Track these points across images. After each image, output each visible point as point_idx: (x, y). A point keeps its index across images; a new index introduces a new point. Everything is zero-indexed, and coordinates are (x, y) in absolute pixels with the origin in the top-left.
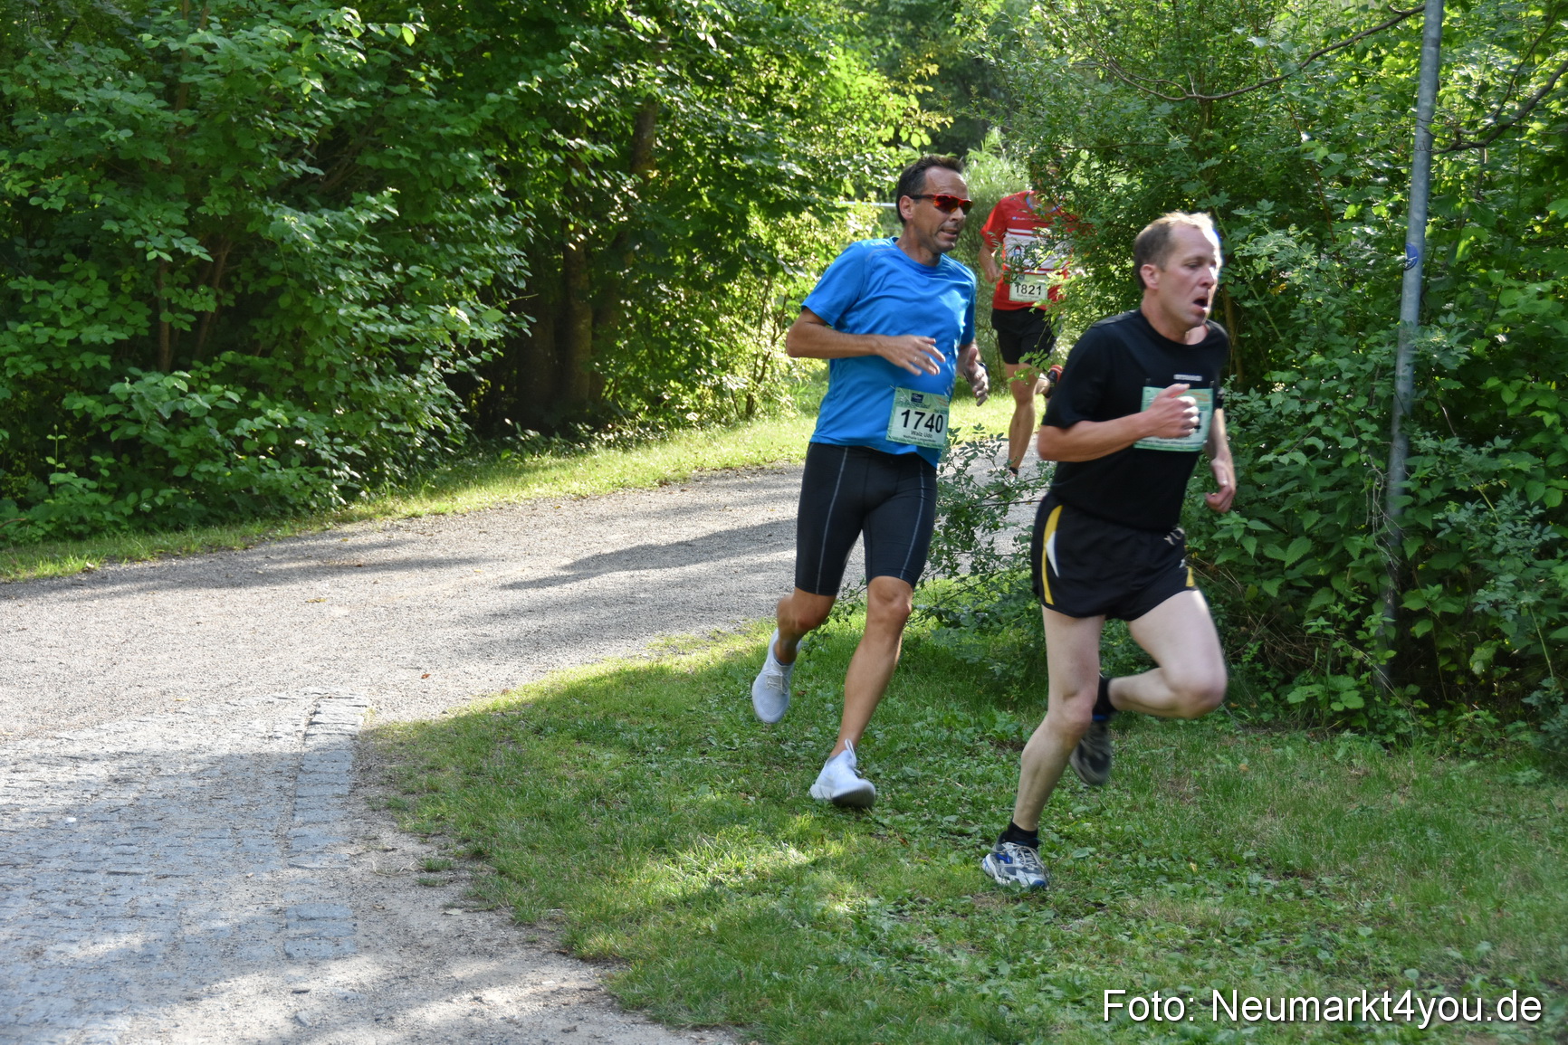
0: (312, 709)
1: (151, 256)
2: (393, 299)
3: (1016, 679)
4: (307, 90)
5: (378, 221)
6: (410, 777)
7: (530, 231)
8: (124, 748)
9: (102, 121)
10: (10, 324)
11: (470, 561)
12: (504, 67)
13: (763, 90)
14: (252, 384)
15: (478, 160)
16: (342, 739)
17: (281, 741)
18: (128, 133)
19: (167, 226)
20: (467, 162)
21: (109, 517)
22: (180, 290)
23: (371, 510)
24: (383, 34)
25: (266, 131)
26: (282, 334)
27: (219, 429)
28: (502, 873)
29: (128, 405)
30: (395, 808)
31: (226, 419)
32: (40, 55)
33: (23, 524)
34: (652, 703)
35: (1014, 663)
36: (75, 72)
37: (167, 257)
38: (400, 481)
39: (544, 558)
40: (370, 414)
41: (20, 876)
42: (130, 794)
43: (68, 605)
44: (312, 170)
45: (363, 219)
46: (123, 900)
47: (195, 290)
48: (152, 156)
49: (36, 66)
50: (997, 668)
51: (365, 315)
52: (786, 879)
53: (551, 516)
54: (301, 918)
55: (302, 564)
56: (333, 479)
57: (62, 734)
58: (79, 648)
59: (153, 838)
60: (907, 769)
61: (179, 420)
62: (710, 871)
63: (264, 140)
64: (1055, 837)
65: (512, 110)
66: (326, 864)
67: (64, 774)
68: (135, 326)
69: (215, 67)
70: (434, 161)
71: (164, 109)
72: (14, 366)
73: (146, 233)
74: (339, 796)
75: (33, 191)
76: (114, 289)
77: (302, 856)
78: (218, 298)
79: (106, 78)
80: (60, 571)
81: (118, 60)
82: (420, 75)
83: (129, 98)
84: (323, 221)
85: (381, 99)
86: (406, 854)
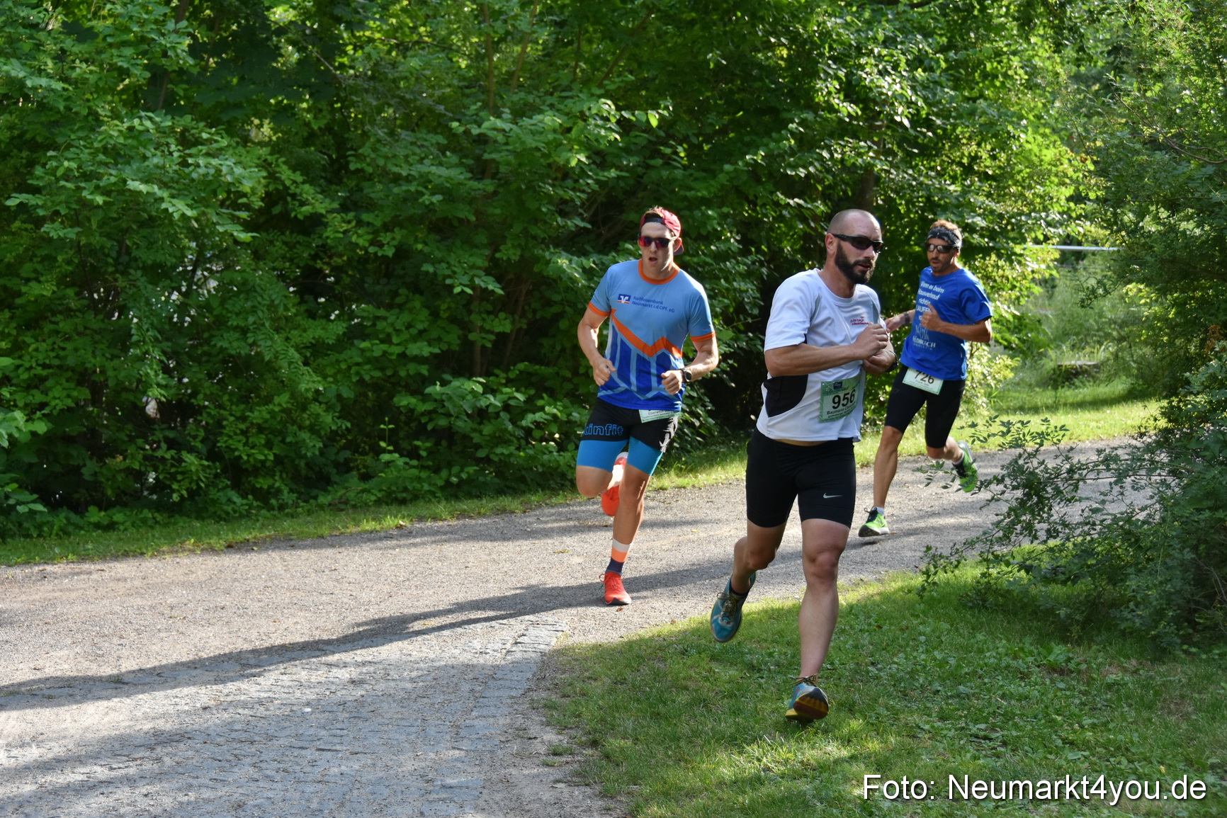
0: (523, 632)
1: (457, 290)
3: (1077, 621)
4: (573, 163)
6: (570, 684)
7: (764, 270)
8: (369, 658)
9: (420, 189)
10: (356, 342)
11: (695, 522)
12: (739, 145)
13: (965, 161)
14: (540, 388)
15: (715, 215)
16: (533, 655)
17: (488, 656)
18: (439, 197)
19: (473, 267)
20: (709, 216)
21: (426, 487)
22: (484, 316)
24: (634, 119)
25: (547, 194)
26: (563, 350)
27: (511, 420)
28: (607, 757)
29: (441, 402)
30: (551, 707)
31: (515, 413)
32: (379, 141)
33: (363, 491)
34: (781, 634)
35: (1078, 609)
36: (401, 152)
37: (469, 291)
41: (253, 750)
42: (360, 692)
43: (375, 552)
44: (582, 224)
46: (317, 770)
47: (497, 316)
48: (461, 215)
49: (375, 150)
50: (1062, 612)
52: (823, 768)
54: (443, 786)
55: (562, 524)
57: (329, 647)
58: (370, 584)
59: (361, 724)
60: (961, 688)
61: (482, 415)
62: (764, 760)
63: (545, 202)
64: (1059, 742)
65: (745, 177)
66: (480, 747)
67: (319, 676)
68: (449, 344)
69: (510, 147)
71: (470, 179)
72: (358, 373)
73: (454, 273)
74: (513, 697)
75: (372, 243)
76: (435, 314)
77: (465, 741)
78: (513, 323)
79: (426, 157)
80: (378, 527)
81: (438, 144)
82: (668, 151)
83: (443, 171)
84: (589, 263)
85: (640, 170)
86: (543, 742)
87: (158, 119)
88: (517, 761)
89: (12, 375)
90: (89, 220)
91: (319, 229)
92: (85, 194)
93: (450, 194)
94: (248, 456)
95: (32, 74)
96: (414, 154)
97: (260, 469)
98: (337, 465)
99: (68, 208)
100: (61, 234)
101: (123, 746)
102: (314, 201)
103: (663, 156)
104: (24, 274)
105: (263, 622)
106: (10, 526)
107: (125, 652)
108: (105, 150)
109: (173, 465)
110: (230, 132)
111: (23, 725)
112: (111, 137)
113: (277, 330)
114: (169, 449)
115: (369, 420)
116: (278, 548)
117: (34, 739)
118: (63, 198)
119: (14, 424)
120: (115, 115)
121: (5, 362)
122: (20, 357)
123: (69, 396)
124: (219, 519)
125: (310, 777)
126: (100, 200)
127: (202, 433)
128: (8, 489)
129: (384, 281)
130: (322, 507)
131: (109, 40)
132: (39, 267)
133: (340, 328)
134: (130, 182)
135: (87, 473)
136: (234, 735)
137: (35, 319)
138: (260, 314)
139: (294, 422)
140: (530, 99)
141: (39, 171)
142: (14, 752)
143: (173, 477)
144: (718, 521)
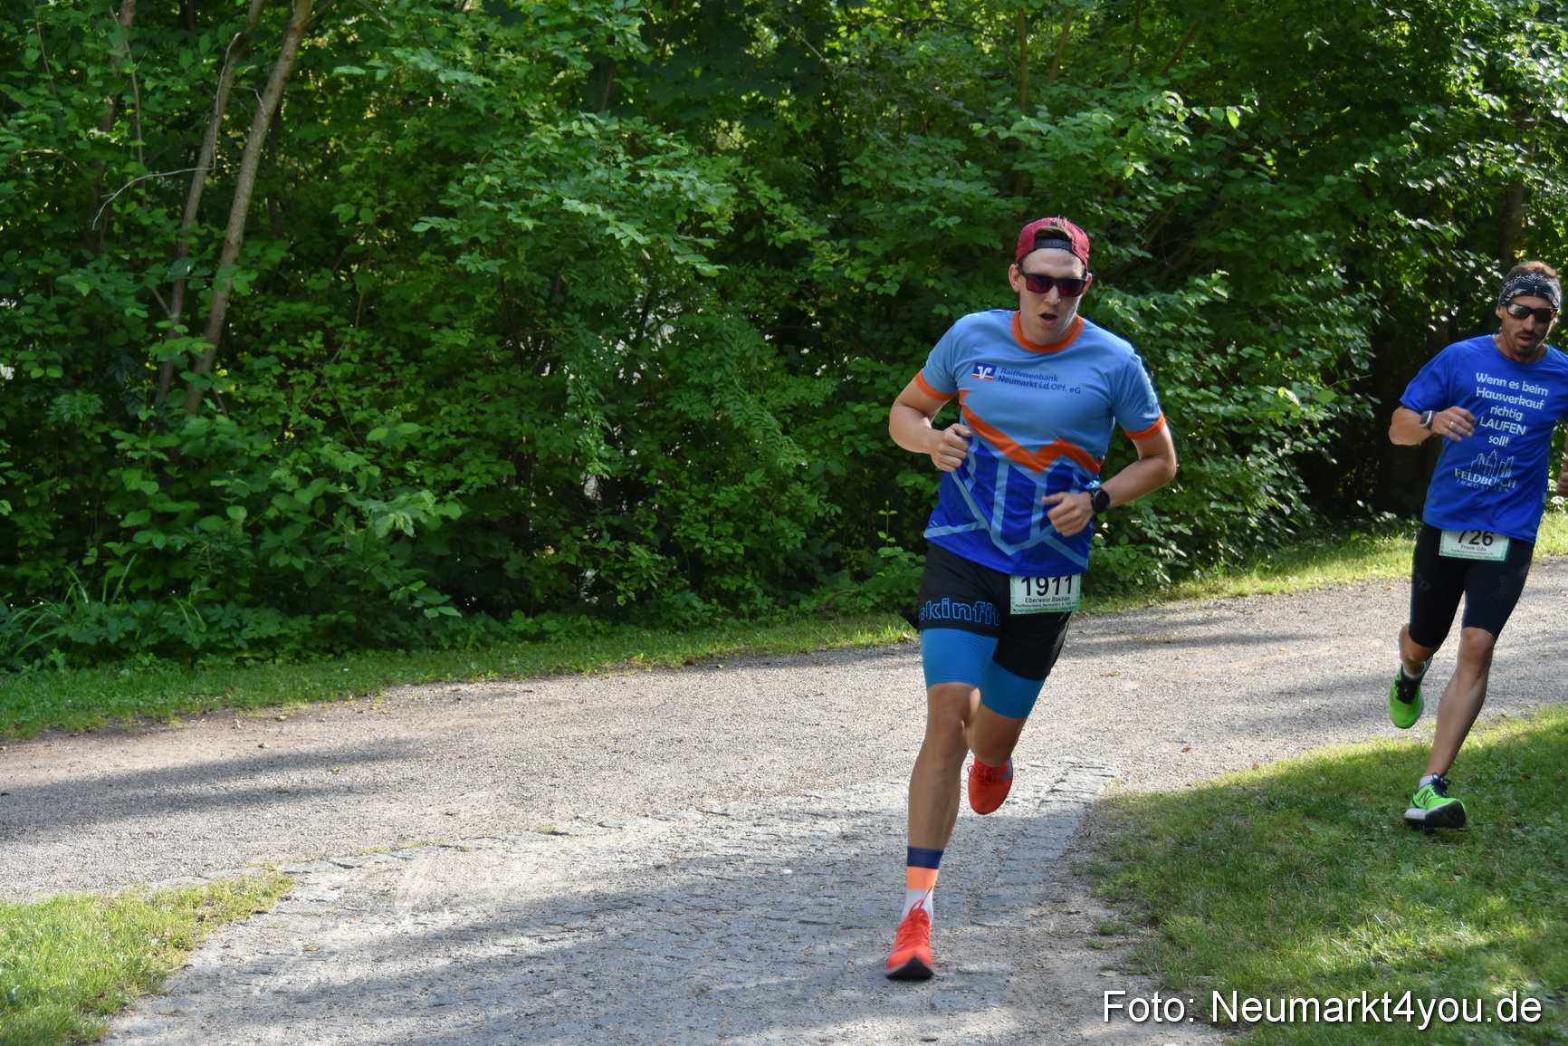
0: (1061, 776)
2: (1227, 380)
4: (1129, 174)
5: (1207, 303)
7: (1377, 313)
8: (866, 808)
9: (932, 209)
10: (849, 404)
11: (1284, 638)
12: (1345, 149)
15: (1313, 241)
16: (1075, 807)
17: (1016, 807)
18: (957, 220)
20: (1305, 243)
23: (1201, 588)
24: (1208, 117)
25: (1095, 215)
28: (1170, 939)
30: (1097, 873)
32: (880, 148)
33: (857, 594)
34: (1396, 783)
36: (909, 162)
38: (1235, 560)
39: (1356, 638)
40: (1201, 493)
41: (719, 921)
42: (853, 850)
43: (873, 672)
44: (1140, 253)
45: (1191, 301)
46: (799, 947)
48: (984, 242)
49: (874, 159)
51: (1193, 396)
52: (1453, 959)
53: (1380, 597)
54: (959, 972)
55: (1113, 639)
56: (1161, 557)
57: (814, 793)
58: (865, 714)
59: (855, 891)
62: (1375, 946)
63: (1093, 224)
65: (1352, 192)
66: (1006, 923)
67: (802, 828)
69: (1047, 155)
70: (1271, 243)
71: (996, 196)
72: (851, 444)
74: (1048, 860)
75: (870, 278)
77: (988, 913)
79: (941, 168)
80: (876, 641)
81: (955, 151)
82: (1252, 158)
83: (961, 187)
84: (1149, 304)
85: (1215, 183)
86: (1087, 918)
87: (602, 122)
88: (1055, 941)
89: (418, 445)
90: (514, 249)
91: (803, 261)
92: (510, 216)
93: (969, 216)
94: (712, 548)
95: (446, 66)
96: (925, 164)
97: (726, 565)
98: (823, 561)
99: (491, 235)
100: (481, 267)
101: (556, 913)
102: (797, 225)
103: (1246, 165)
104: (434, 319)
105: (731, 759)
106: (416, 634)
107: (559, 795)
108: (535, 161)
109: (617, 560)
110: (691, 138)
111: (433, 884)
112: (543, 145)
113: (750, 389)
114: (612, 539)
115: (865, 505)
116: (750, 665)
117: (446, 902)
118: (483, 222)
119: (422, 507)
120: (549, 118)
121: (411, 428)
122: (429, 423)
123: (488, 472)
124: (675, 628)
125: (792, 956)
126: (529, 224)
127: (654, 520)
128: (414, 588)
129: (885, 326)
130: (804, 615)
131: (542, 23)
132: (452, 309)
133: (829, 387)
134: (566, 201)
135: (510, 569)
136: (695, 901)
137: (448, 375)
138: (728, 368)
139: (770, 507)
140: (1075, 92)
141: (453, 188)
142: (423, 918)
143: (618, 575)
144: (1313, 637)
